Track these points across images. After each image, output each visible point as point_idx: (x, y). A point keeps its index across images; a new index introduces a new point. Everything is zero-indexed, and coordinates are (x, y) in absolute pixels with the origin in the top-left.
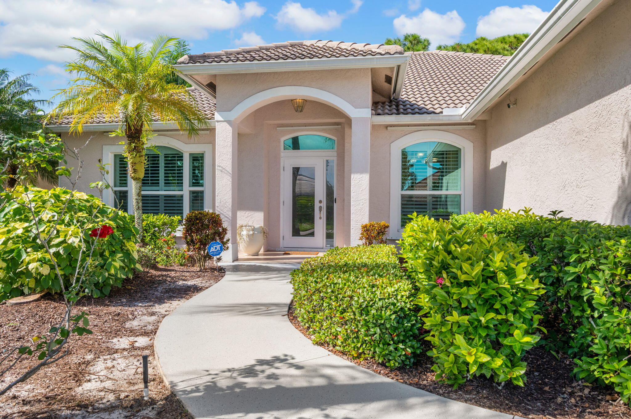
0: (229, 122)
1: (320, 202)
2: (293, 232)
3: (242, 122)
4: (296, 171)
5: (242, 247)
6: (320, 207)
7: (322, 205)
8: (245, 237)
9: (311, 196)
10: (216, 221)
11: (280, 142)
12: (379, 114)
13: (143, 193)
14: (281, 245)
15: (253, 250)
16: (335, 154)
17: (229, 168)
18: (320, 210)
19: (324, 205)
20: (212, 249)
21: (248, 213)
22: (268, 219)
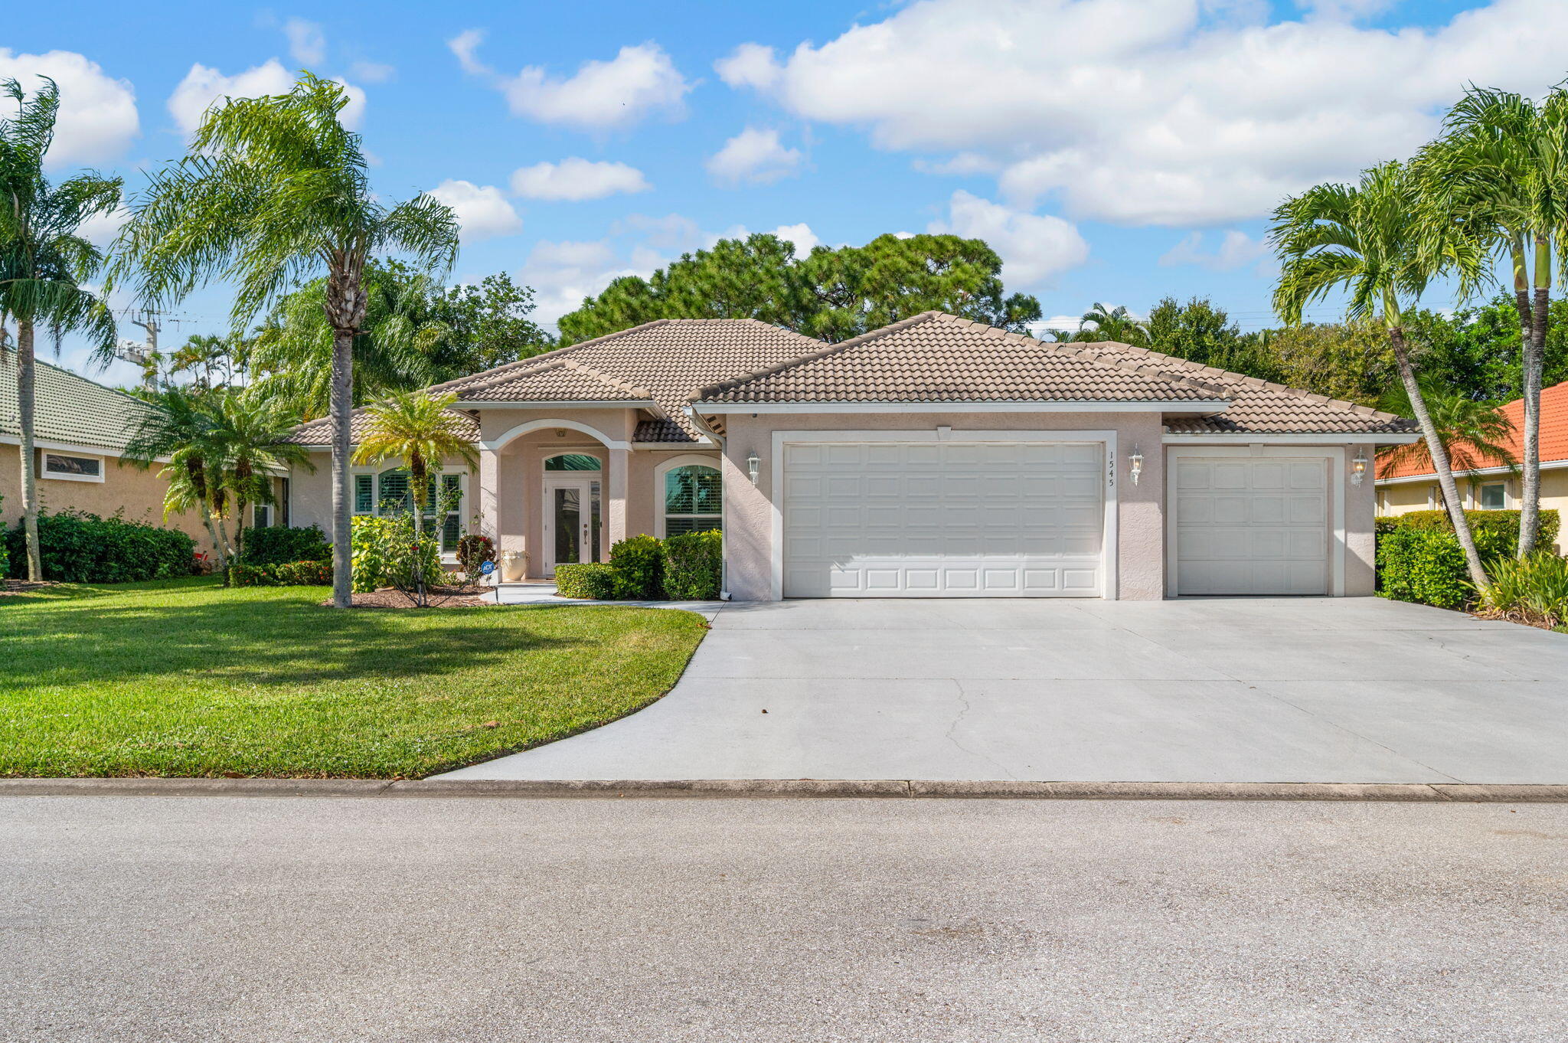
0: (493, 451)
1: (585, 526)
2: (557, 555)
3: (504, 449)
4: (560, 494)
5: (505, 570)
6: (586, 532)
7: (587, 529)
8: (507, 562)
9: (576, 515)
10: (488, 544)
11: (541, 462)
12: (640, 441)
13: (425, 517)
14: (544, 573)
15: (516, 574)
16: (600, 475)
17: (494, 490)
18: (585, 535)
19: (589, 529)
20: (485, 568)
21: (508, 537)
22: (529, 544)
